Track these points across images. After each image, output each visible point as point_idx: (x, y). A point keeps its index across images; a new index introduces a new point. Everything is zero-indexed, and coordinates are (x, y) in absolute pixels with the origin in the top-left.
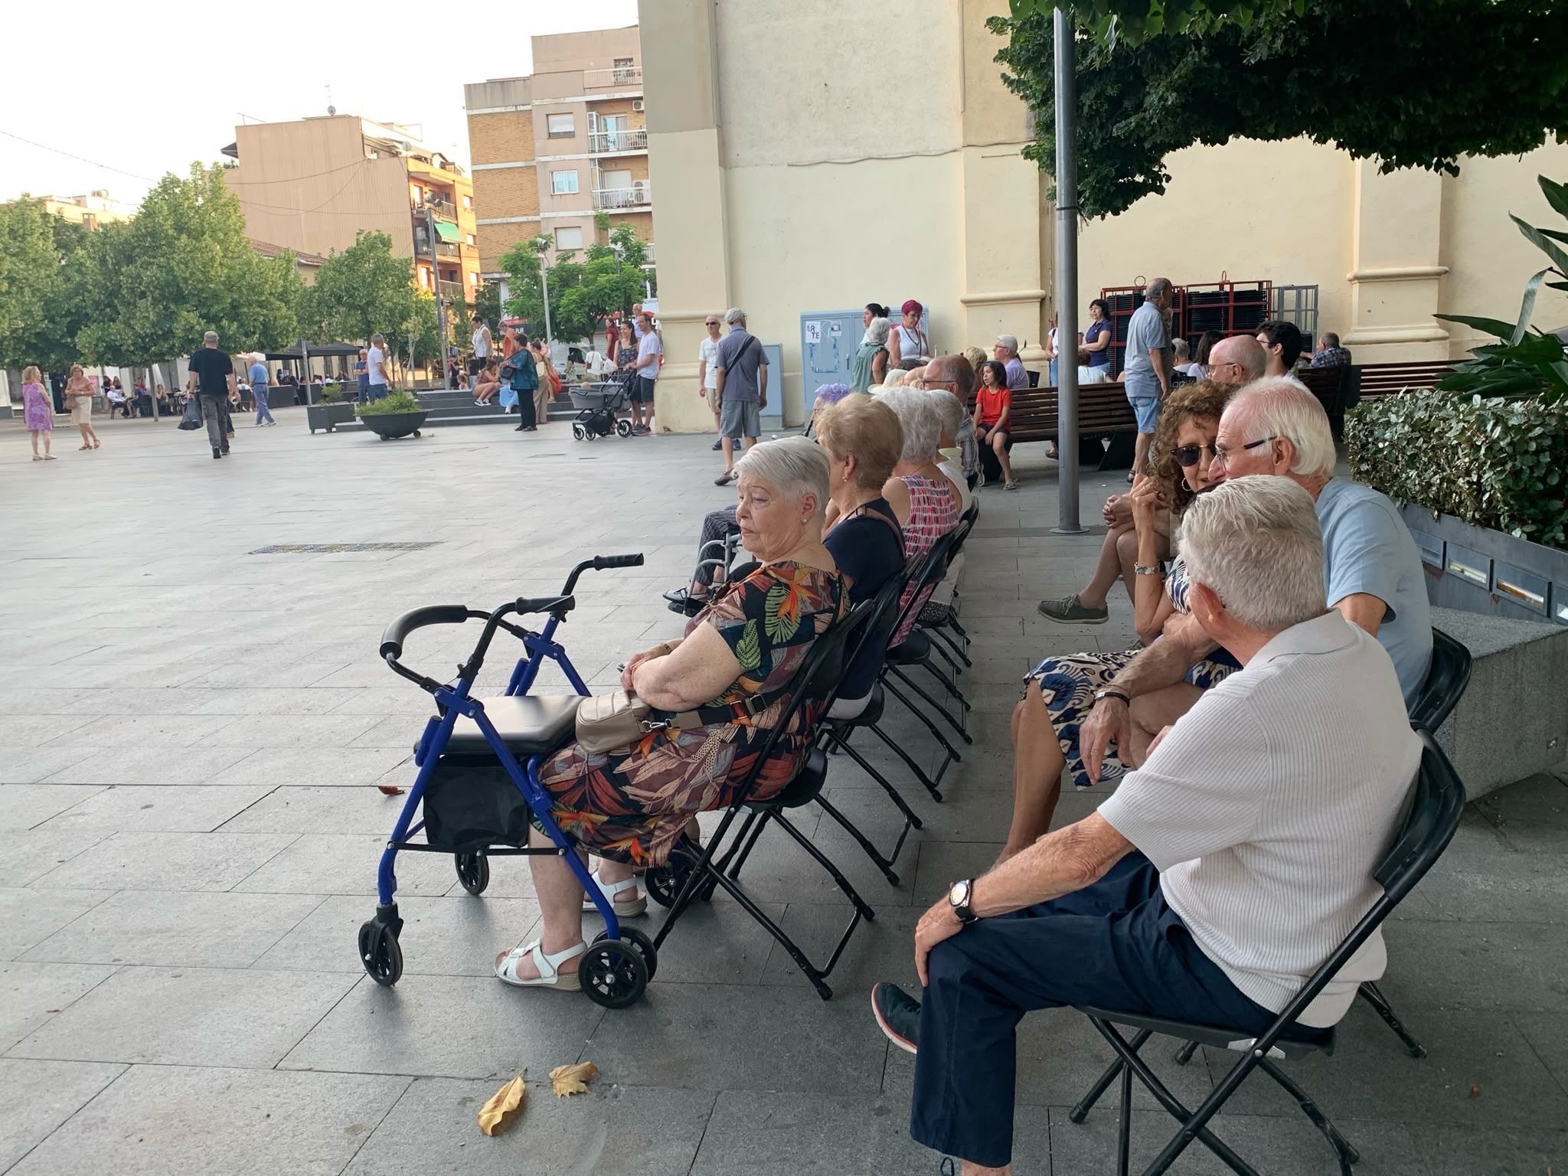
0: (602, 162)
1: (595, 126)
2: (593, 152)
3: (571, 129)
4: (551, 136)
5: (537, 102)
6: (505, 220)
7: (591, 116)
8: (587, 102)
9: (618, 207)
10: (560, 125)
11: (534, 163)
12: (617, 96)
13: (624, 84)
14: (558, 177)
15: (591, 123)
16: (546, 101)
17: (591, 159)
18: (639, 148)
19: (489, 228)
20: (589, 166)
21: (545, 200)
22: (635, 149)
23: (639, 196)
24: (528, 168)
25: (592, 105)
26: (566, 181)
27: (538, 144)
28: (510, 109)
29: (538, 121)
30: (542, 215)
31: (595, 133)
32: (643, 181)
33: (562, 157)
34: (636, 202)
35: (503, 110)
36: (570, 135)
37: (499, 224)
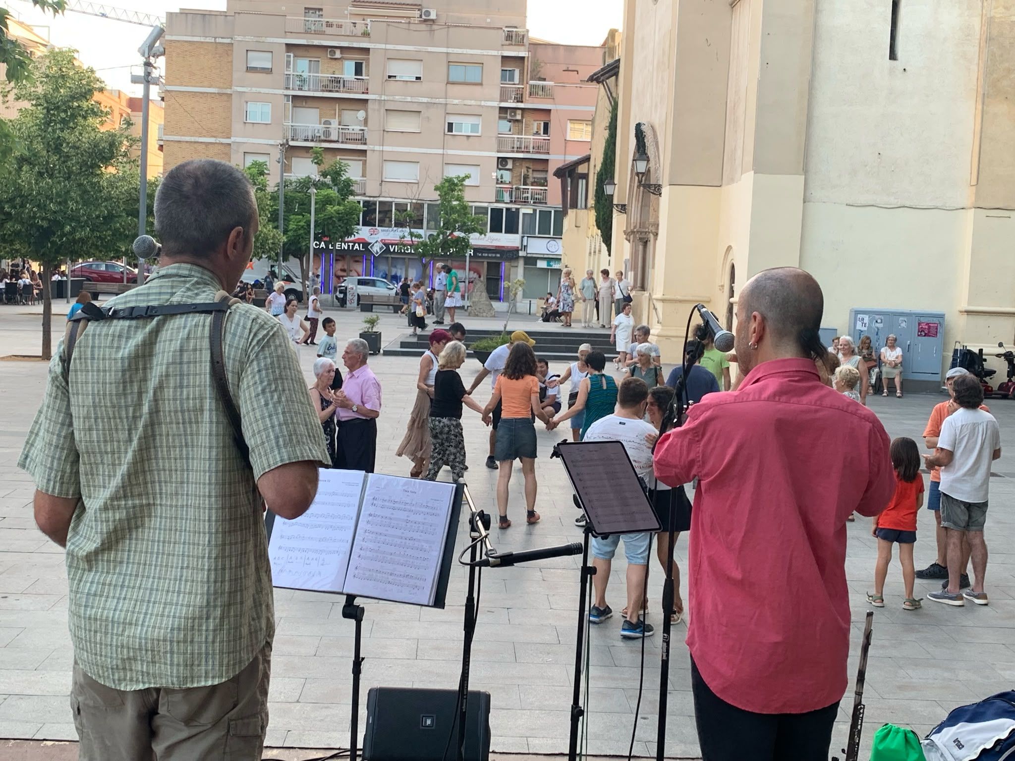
0: (295, 97)
1: (291, 66)
2: (288, 88)
3: (269, 66)
4: (250, 69)
5: (239, 38)
6: (193, 139)
7: (290, 56)
8: (287, 44)
9: (306, 140)
10: (260, 61)
11: (229, 91)
12: (316, 42)
13: (323, 33)
14: (251, 107)
15: (288, 63)
16: (248, 38)
17: (285, 95)
18: (330, 91)
19: (176, 144)
20: (284, 100)
21: (237, 126)
22: (327, 91)
23: (327, 133)
24: (220, 94)
25: (290, 47)
26: (259, 112)
27: (236, 75)
28: (208, 40)
29: (238, 54)
30: (233, 139)
31: (291, 72)
32: (332, 121)
33: (259, 90)
34: (323, 138)
35: (202, 39)
36: (268, 71)
37: (187, 142)
